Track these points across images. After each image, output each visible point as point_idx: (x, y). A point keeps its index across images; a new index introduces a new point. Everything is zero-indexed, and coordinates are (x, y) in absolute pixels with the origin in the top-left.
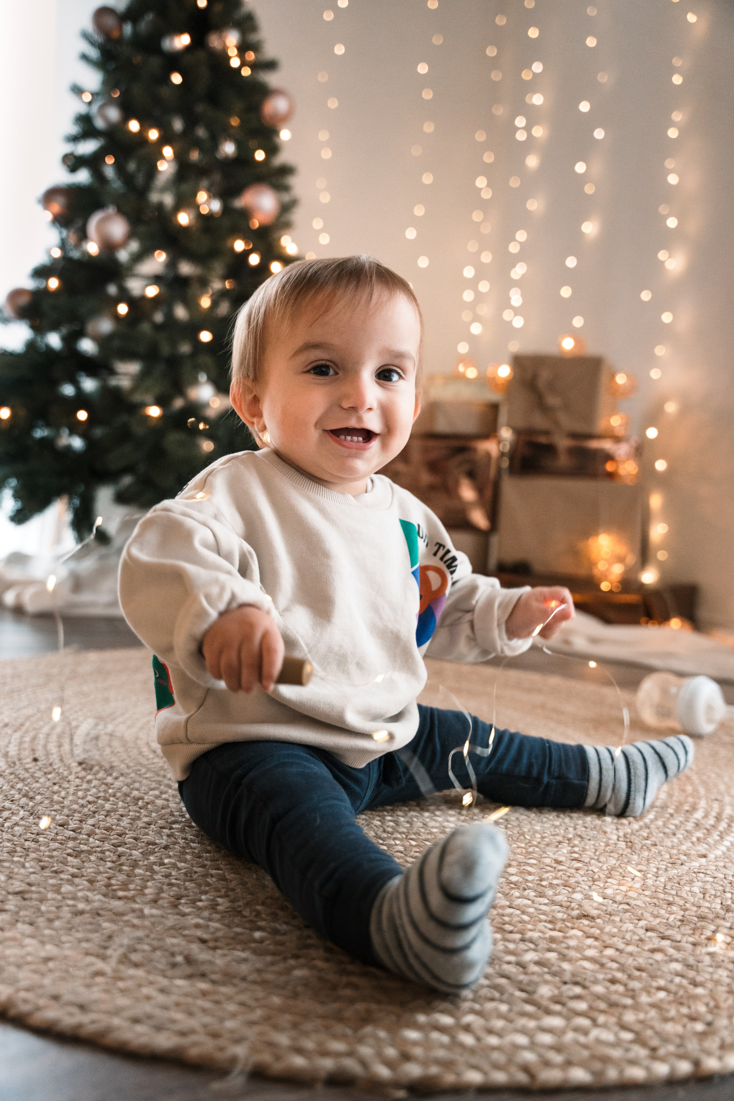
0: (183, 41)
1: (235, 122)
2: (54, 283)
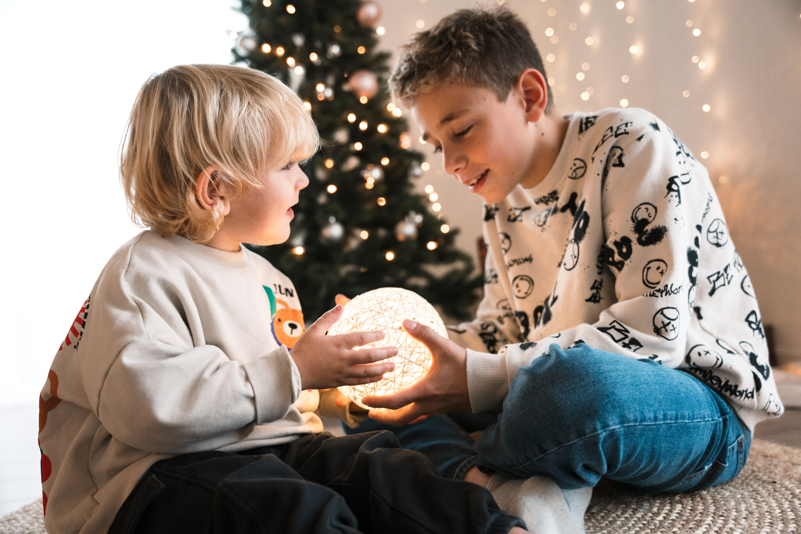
1: (337, 30)
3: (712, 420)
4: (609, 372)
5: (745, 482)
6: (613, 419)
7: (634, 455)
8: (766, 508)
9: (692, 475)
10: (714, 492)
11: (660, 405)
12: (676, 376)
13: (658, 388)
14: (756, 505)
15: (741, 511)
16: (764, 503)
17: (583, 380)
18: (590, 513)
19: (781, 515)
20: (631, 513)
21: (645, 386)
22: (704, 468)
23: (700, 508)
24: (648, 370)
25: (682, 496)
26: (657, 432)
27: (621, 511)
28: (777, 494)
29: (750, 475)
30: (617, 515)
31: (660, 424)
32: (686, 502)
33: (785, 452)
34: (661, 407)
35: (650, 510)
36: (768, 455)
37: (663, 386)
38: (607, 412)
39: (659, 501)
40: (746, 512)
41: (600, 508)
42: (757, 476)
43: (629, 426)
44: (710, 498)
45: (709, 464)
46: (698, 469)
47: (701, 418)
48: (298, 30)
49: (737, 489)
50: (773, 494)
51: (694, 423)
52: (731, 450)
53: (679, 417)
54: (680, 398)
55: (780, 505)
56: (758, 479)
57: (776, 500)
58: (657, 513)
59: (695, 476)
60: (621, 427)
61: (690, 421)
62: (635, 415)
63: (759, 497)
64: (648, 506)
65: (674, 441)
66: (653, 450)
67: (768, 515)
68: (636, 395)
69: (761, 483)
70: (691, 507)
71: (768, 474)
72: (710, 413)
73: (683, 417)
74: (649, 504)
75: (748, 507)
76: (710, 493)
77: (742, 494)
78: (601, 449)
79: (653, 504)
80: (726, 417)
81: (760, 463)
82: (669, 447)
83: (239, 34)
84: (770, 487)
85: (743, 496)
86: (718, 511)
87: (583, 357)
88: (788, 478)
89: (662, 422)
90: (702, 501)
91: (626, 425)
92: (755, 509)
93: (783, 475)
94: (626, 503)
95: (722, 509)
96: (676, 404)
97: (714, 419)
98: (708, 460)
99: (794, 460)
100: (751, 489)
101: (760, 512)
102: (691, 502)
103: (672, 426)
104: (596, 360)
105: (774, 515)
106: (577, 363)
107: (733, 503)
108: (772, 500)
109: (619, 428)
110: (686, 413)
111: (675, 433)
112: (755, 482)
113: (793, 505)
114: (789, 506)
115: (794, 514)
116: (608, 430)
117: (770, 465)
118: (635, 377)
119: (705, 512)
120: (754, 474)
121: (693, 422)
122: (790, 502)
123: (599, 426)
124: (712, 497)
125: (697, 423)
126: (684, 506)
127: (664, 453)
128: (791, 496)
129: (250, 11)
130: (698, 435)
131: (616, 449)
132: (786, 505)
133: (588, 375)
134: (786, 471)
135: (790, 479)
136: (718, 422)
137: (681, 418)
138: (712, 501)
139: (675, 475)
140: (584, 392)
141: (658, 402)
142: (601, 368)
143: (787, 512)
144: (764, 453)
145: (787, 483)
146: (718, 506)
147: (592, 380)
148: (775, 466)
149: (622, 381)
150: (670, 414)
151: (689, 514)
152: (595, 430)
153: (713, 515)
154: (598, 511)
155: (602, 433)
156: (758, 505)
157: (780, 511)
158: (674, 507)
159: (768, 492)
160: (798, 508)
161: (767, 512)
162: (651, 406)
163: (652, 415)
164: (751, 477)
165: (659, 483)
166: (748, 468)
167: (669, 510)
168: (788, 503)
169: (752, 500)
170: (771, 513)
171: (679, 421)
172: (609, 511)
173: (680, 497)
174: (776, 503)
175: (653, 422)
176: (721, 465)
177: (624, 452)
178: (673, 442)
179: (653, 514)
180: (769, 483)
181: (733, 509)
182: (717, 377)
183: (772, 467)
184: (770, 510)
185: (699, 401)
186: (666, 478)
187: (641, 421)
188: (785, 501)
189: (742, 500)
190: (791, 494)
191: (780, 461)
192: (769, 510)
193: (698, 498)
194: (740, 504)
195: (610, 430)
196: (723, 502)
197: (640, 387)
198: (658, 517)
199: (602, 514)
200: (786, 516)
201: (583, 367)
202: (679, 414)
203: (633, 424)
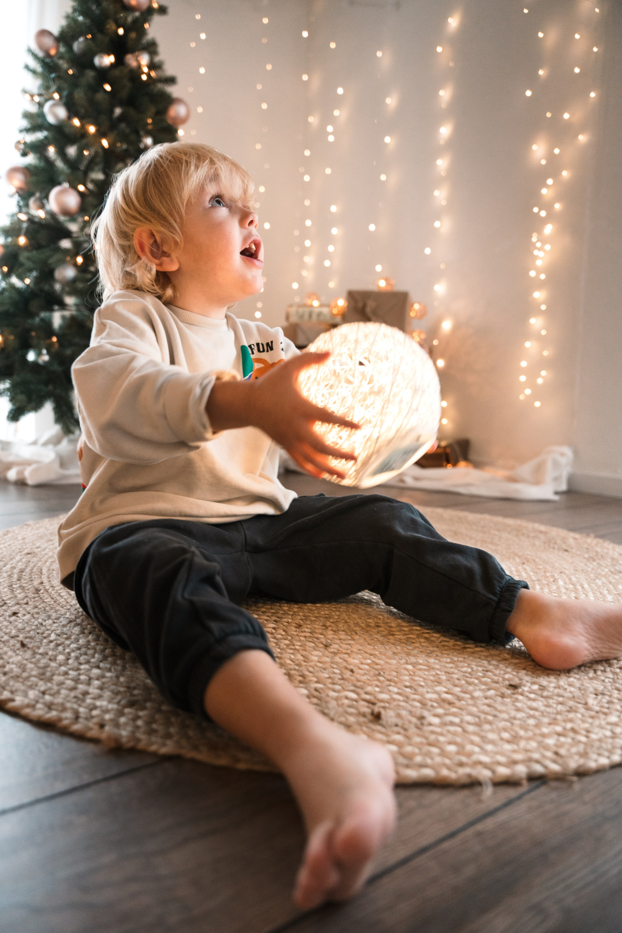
0: (109, 60)
1: (149, 120)
2: (22, 241)
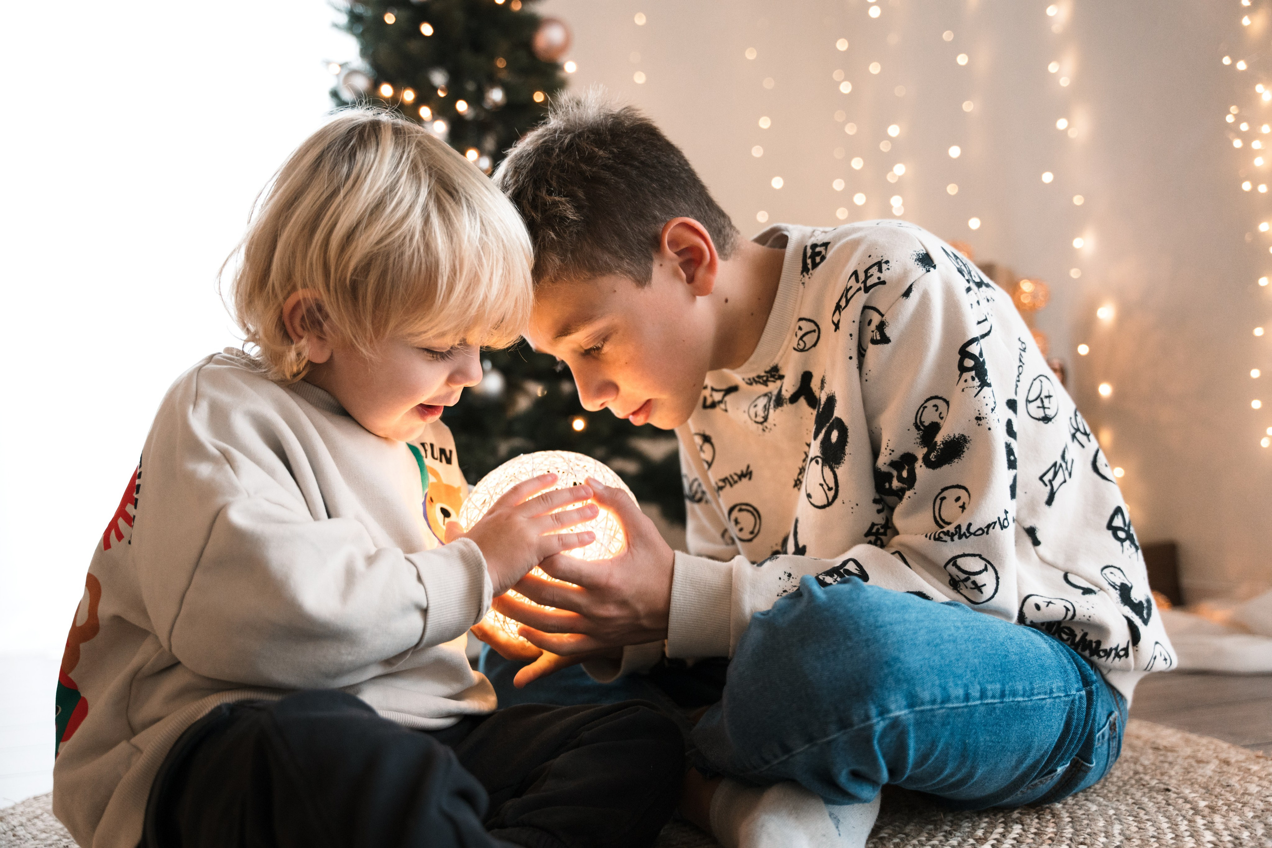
1: (501, 63)
3: (1065, 696)
4: (891, 624)
5: (1122, 790)
6: (896, 701)
7: (933, 755)
8: (1151, 831)
9: (1037, 781)
10: (1074, 805)
11: (975, 675)
12: (1002, 628)
13: (970, 647)
14: (1137, 827)
15: (1113, 836)
16: (1150, 823)
17: (850, 638)
18: (877, 838)
19: (1173, 841)
20: (942, 838)
21: (950, 646)
22: (1056, 770)
23: (1050, 830)
24: (955, 619)
25: (1024, 812)
26: (970, 718)
27: (926, 835)
28: (1171, 808)
29: (1131, 778)
30: (919, 841)
31: (975, 706)
32: (1029, 821)
33: (1187, 741)
34: (975, 678)
35: (971, 834)
36: (1161, 747)
37: (979, 644)
38: (887, 689)
39: (986, 820)
40: (1122, 838)
41: (894, 830)
42: (1141, 779)
43: (922, 711)
44: (1068, 815)
45: (1064, 764)
46: (1046, 771)
47: (1045, 693)
48: (439, 63)
49: (1109, 801)
50: (1163, 809)
51: (1033, 702)
52: (1101, 738)
53: (1007, 692)
54: (1008, 662)
55: (1174, 826)
56: (1141, 784)
57: (1168, 817)
58: (983, 839)
59: (1041, 782)
60: (910, 713)
61: (1027, 699)
62: (932, 694)
63: (1142, 813)
64: (968, 827)
65: (1000, 731)
66: (965, 745)
67: (1154, 842)
68: (934, 661)
69: (1146, 790)
70: (1036, 828)
71: (1159, 777)
72: (1061, 684)
73: (1014, 694)
74: (970, 825)
75: (1125, 829)
76: (1066, 806)
77: (1117, 809)
78: (876, 747)
79: (977, 823)
80: (1091, 689)
81: (1149, 758)
82: (992, 741)
83: (342, 66)
84: (1160, 798)
85: (1118, 812)
86: (1078, 836)
87: (852, 600)
88: (1189, 783)
89: (978, 702)
90: (1054, 820)
91: (917, 709)
92: (1135, 833)
93: (1181, 778)
94: (934, 823)
95: (1084, 833)
96: (1002, 672)
97: (1069, 693)
98: (1062, 759)
99: (1199, 755)
100: (1131, 801)
101: (1142, 837)
102: (1037, 820)
103: (995, 708)
104: (872, 605)
105: (1163, 842)
106: (841, 611)
107: (1101, 823)
108: (1161, 818)
109: (905, 715)
110: (1019, 687)
111: (1001, 719)
112: (1138, 789)
113: (1193, 827)
114: (1187, 828)
115: (1193, 841)
116: (887, 718)
117: (1162, 762)
118: (934, 632)
119: (1058, 836)
120: (1137, 777)
121: (1031, 700)
122: (1190, 821)
123: (873, 711)
124: (1070, 813)
125: (1039, 702)
126: (1026, 827)
127: (983, 751)
128: (1191, 812)
129: (361, 30)
130: (1042, 721)
131: (902, 747)
132: (1183, 825)
133: (857, 630)
134: (1187, 771)
135: (1192, 784)
136: (1077, 697)
137: (1009, 694)
138: (1069, 819)
139: (1007, 783)
140: (852, 657)
141: (972, 671)
142: (880, 619)
143: (1184, 837)
144: (1154, 743)
145: (1187, 791)
146: (1078, 828)
147: (864, 638)
148: (1170, 763)
149: (912, 639)
150: (991, 689)
151: (1032, 841)
152: (868, 718)
153: (1069, 842)
154: (890, 835)
155: (878, 722)
156: (1139, 825)
157: (1173, 836)
158: (1010, 829)
159: (1157, 805)
160: (1201, 830)
161: (1153, 837)
162: (960, 677)
163: (961, 692)
164: (1133, 782)
165: (983, 794)
166: (1129, 768)
167: (1001, 834)
168: (1186, 822)
169: (1131, 818)
170: (1158, 838)
171: (1006, 700)
172: (907, 835)
173: (1020, 813)
174: (1167, 822)
175: (963, 702)
176: (1085, 765)
177: (917, 750)
178: (999, 733)
179: (976, 840)
180: (1158, 791)
181: (1101, 832)
182: (1069, 629)
183: (1166, 765)
184: (1158, 833)
185: (1043, 665)
186: (992, 787)
187: (943, 702)
188: (1182, 820)
189: (1115, 819)
190: (1192, 809)
191: (1178, 757)
192: (1156, 834)
193: (1048, 815)
194: (1112, 824)
195: (890, 718)
196: (1086, 822)
197: (942, 647)
198: (983, 845)
199: (897, 840)
200: (1181, 843)
201: (851, 617)
202: (1007, 688)
203: (929, 707)
